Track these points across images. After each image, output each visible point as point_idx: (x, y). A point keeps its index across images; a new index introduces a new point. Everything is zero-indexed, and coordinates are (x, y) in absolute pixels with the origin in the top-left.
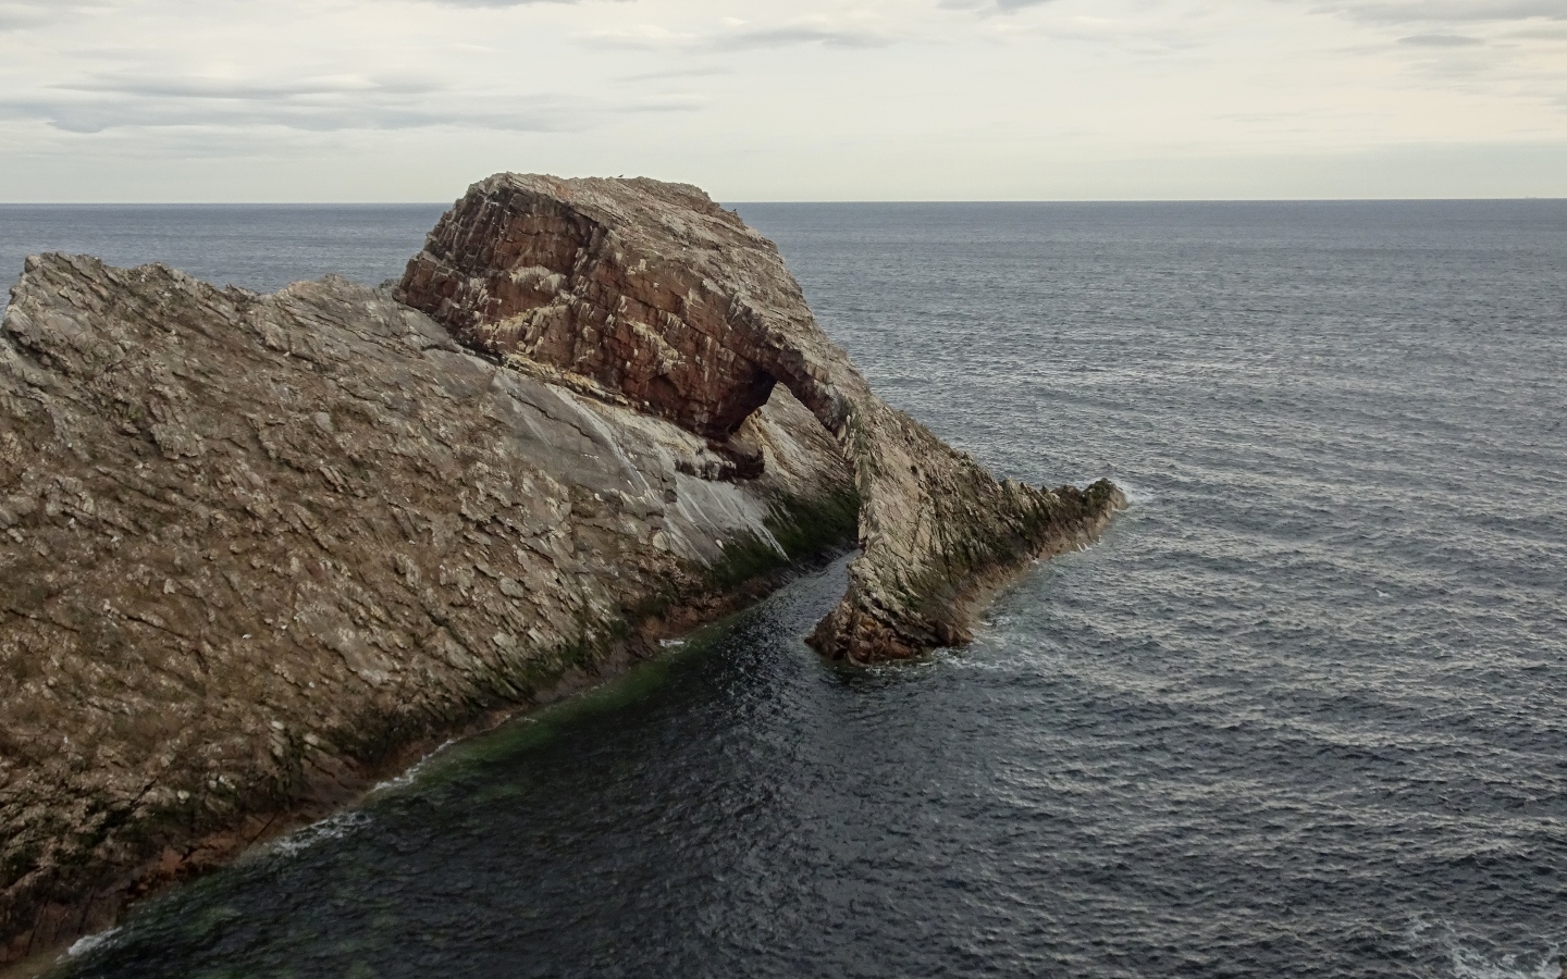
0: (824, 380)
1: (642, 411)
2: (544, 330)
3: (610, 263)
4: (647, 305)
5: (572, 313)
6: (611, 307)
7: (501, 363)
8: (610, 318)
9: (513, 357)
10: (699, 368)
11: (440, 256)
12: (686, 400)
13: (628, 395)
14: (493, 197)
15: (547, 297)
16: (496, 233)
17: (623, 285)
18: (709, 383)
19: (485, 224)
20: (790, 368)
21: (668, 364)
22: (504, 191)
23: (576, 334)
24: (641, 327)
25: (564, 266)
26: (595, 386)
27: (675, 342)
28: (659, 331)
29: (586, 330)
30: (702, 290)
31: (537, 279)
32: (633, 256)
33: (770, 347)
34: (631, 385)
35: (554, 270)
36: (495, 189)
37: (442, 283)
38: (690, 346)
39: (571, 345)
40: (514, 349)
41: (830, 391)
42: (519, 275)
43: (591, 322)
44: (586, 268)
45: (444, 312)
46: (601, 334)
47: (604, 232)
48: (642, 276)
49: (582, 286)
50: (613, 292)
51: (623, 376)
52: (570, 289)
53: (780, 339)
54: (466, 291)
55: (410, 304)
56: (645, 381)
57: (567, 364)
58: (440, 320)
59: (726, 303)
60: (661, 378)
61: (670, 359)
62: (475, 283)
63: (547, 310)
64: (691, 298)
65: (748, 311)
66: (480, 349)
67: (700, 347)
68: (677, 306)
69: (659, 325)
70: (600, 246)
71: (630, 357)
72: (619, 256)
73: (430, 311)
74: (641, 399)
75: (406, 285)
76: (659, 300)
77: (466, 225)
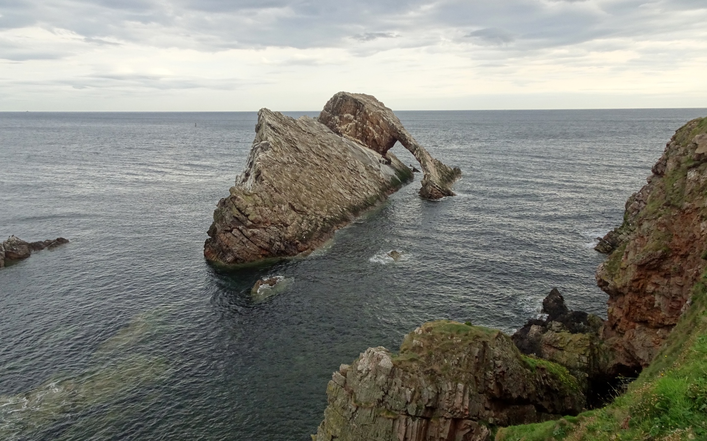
0: (410, 141)
1: (370, 148)
2: (350, 129)
3: (365, 113)
4: (372, 123)
5: (356, 125)
6: (365, 123)
7: (342, 136)
8: (365, 126)
9: (344, 135)
10: (382, 138)
11: (328, 111)
12: (379, 146)
13: (367, 144)
14: (341, 97)
15: (351, 121)
16: (341, 105)
17: (367, 118)
18: (384, 141)
19: (339, 103)
20: (402, 138)
21: (376, 137)
22: (343, 96)
23: (357, 130)
24: (371, 128)
25: (354, 114)
26: (361, 142)
27: (377, 132)
28: (374, 129)
29: (359, 129)
30: (383, 119)
31: (349, 117)
32: (370, 111)
33: (398, 133)
34: (368, 142)
35: (352, 115)
36: (341, 95)
37: (329, 117)
38: (380, 133)
39: (356, 132)
40: (344, 133)
41: (412, 143)
42: (345, 116)
43: (361, 127)
44: (359, 114)
45: (329, 124)
46: (362, 130)
47: (363, 106)
48: (371, 116)
49: (359, 118)
50: (365, 120)
51: (366, 139)
52: (356, 119)
53: (400, 131)
54: (334, 119)
55: (321, 122)
56: (371, 140)
57: (355, 137)
58: (328, 126)
59: (388, 123)
60: (374, 140)
61: (376, 136)
62: (336, 117)
63: (351, 124)
64: (381, 121)
65: (393, 124)
66: (338, 133)
67: (382, 133)
68: (378, 123)
69: (374, 128)
70: (362, 109)
71: (369, 135)
72: (367, 111)
73: (326, 124)
74: (370, 145)
75: (320, 118)
76: (375, 122)
77: (334, 104)
